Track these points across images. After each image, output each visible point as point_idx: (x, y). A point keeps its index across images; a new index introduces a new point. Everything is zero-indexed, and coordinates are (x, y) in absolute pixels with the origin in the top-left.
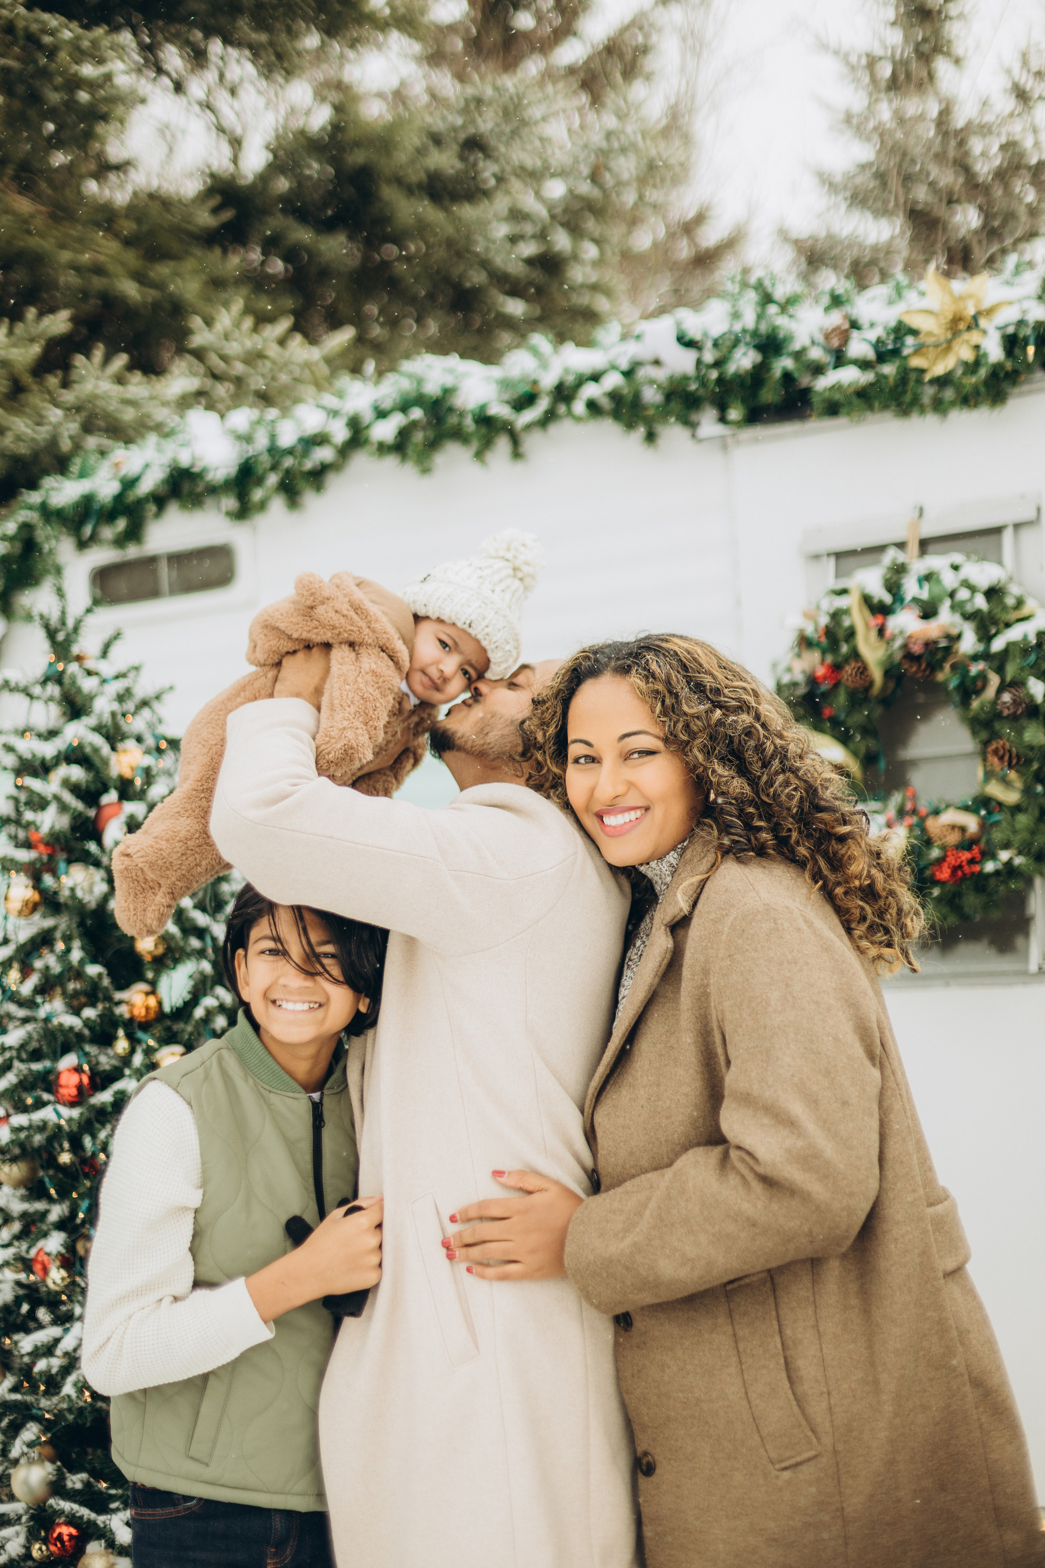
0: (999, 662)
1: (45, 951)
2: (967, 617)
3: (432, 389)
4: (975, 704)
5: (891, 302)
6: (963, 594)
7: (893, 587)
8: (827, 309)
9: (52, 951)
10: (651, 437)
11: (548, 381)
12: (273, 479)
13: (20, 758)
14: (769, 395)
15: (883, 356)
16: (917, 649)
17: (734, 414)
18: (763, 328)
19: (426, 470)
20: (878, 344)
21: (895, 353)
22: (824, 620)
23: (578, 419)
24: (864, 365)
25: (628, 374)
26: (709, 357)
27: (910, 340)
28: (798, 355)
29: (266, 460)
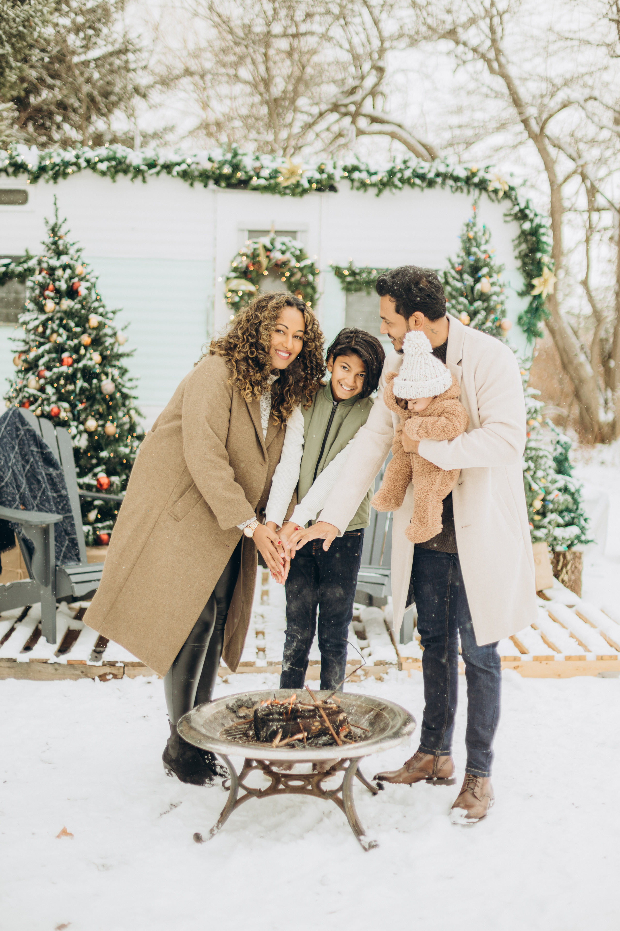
0: (301, 269)
1: (50, 322)
2: (294, 256)
3: (119, 155)
4: (293, 280)
5: (272, 161)
6: (293, 250)
7: (272, 244)
8: (254, 160)
9: (54, 322)
10: (192, 185)
11: (161, 162)
12: (51, 173)
13: (49, 265)
14: (233, 181)
15: (271, 178)
16: (279, 263)
17: (223, 184)
18: (235, 161)
19: (114, 181)
20: (270, 174)
21: (275, 177)
22: (252, 251)
23: (173, 176)
24: (266, 179)
25: (189, 166)
26: (216, 165)
27: (280, 174)
28: (246, 172)
29: (50, 167)
